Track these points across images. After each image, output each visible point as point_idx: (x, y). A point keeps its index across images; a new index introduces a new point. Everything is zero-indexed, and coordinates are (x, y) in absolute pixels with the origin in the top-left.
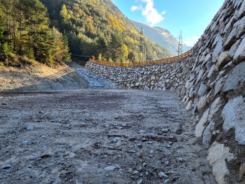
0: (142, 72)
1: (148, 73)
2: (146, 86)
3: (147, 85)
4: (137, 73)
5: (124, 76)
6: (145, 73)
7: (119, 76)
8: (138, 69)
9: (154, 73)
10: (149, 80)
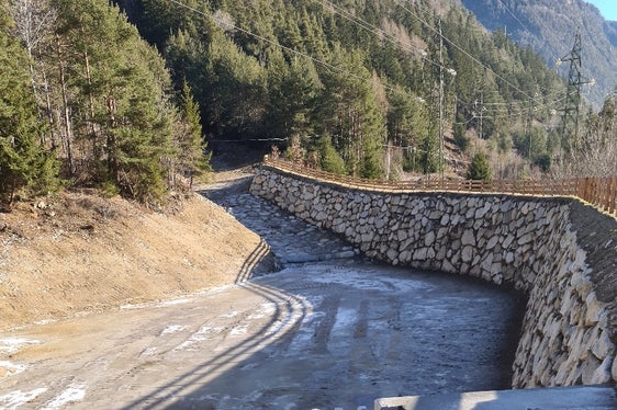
0: (435, 216)
1: (455, 222)
2: (445, 262)
3: (449, 260)
4: (418, 217)
5: (380, 224)
6: (444, 221)
7: (362, 221)
8: (422, 205)
9: (470, 224)
10: (455, 245)
